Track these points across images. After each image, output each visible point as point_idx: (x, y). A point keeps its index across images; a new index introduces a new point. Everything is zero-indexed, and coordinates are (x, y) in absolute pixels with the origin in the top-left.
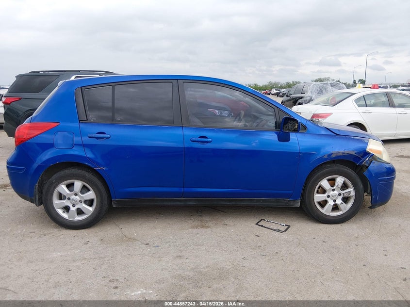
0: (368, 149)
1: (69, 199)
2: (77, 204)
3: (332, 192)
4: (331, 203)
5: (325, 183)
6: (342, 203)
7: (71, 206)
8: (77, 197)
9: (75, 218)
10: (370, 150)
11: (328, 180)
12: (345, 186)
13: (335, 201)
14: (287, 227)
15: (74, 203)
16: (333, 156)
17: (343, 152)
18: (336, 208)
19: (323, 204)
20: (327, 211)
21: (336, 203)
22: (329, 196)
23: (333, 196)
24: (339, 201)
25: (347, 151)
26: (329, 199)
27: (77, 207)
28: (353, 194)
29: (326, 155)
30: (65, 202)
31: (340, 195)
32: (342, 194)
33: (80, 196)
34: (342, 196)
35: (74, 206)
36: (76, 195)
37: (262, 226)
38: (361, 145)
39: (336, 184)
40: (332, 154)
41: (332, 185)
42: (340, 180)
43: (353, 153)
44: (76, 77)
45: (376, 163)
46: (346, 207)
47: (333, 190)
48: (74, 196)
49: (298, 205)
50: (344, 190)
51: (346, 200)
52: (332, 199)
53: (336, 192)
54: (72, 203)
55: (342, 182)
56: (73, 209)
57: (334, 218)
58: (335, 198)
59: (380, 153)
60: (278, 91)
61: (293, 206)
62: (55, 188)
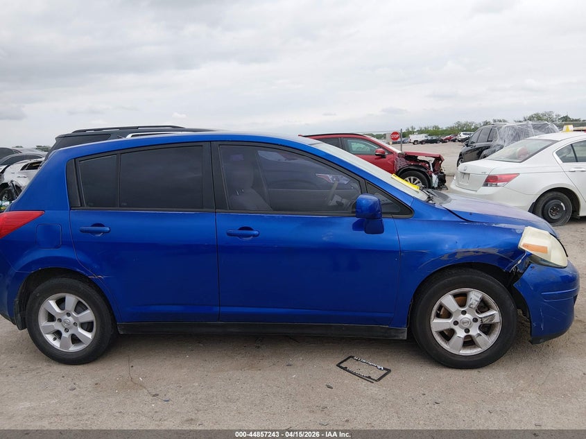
0: (521, 245)
1: (60, 320)
2: (71, 328)
3: (462, 316)
4: (461, 334)
5: (448, 301)
6: (479, 335)
7: (63, 331)
8: (70, 318)
9: (68, 348)
10: (524, 245)
11: (455, 296)
12: (483, 306)
13: (467, 331)
14: (385, 372)
15: (67, 327)
16: (458, 257)
17: (476, 249)
18: (469, 342)
19: (448, 335)
20: (454, 347)
21: (470, 334)
22: (456, 323)
23: (463, 323)
24: (474, 331)
25: (483, 249)
26: (456, 328)
27: (70, 332)
28: (497, 319)
29: (446, 256)
30: (56, 325)
31: (475, 320)
32: (479, 320)
33: (73, 317)
34: (478, 324)
35: (67, 330)
36: (69, 314)
37: (345, 369)
38: (508, 238)
39: (469, 302)
40: (455, 254)
41: (462, 304)
42: (475, 296)
43: (495, 251)
44: (132, 136)
45: (537, 267)
46: (486, 342)
47: (464, 313)
48: (66, 317)
49: (404, 336)
50: (482, 312)
51: (487, 329)
52: (462, 327)
53: (468, 316)
54: (64, 327)
55: (479, 300)
56: (65, 335)
57: (467, 360)
58: (466, 326)
59: (544, 250)
60: (467, 136)
61: (396, 338)
62: (40, 304)
